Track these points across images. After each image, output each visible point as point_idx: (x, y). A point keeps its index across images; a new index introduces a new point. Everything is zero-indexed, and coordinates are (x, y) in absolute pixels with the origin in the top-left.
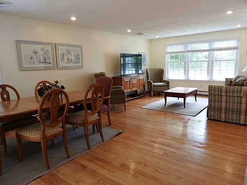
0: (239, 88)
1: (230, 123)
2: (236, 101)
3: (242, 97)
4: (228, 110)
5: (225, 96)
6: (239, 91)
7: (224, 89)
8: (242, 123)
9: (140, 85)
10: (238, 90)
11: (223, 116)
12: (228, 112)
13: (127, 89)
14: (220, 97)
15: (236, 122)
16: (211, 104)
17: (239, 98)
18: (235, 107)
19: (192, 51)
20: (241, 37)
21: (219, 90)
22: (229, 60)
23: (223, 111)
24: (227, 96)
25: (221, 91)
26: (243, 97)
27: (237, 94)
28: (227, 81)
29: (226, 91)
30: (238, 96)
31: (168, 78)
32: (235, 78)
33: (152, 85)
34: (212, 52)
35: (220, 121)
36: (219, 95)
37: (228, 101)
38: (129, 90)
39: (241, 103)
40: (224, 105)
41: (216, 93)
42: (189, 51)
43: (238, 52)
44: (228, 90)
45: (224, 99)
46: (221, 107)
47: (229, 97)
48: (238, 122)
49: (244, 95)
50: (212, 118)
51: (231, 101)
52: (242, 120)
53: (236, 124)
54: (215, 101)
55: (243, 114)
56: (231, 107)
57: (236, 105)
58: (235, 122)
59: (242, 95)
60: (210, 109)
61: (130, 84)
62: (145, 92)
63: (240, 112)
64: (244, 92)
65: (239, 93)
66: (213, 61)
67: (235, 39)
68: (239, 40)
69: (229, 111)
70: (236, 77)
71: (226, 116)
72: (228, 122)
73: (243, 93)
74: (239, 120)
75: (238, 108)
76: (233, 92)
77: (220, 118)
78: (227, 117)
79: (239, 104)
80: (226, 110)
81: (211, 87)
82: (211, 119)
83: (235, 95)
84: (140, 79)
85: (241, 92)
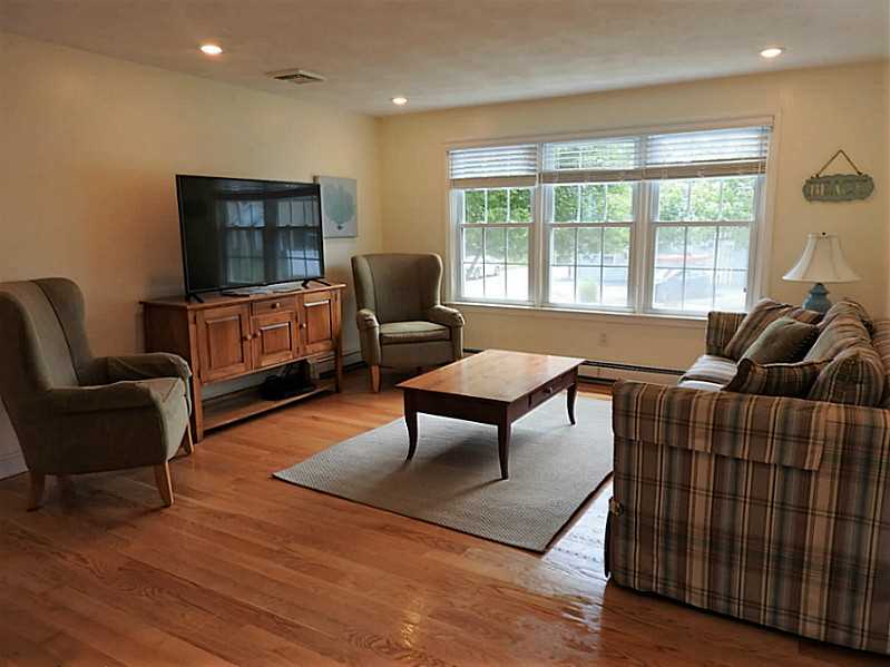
0: (795, 414)
1: (737, 620)
2: (774, 494)
3: (810, 471)
4: (724, 543)
5: (710, 455)
6: (793, 429)
7: (702, 415)
8: (811, 630)
9: (311, 338)
10: (786, 421)
11: (697, 574)
12: (723, 555)
13: (224, 365)
14: (678, 457)
15: (775, 621)
16: (628, 500)
17: (794, 477)
18: (770, 532)
19: (560, 174)
20: (778, 115)
21: (675, 414)
22: (723, 223)
23: (698, 548)
24: (720, 458)
25: (684, 425)
26: (817, 472)
27: (782, 452)
28: (717, 329)
29: (717, 428)
30: (788, 461)
31: (459, 297)
32: (755, 315)
33: (373, 333)
34: (647, 182)
35: (681, 604)
36: (671, 448)
37: (728, 488)
38: (240, 370)
39: (803, 510)
40: (700, 512)
41: (658, 434)
42: (548, 177)
43: (765, 188)
44: (728, 420)
45: (702, 473)
46: (683, 524)
47: (729, 467)
48: (783, 622)
49: (828, 463)
50: (635, 583)
51: (746, 488)
52: (813, 612)
53: (773, 630)
54: (649, 482)
55: (816, 577)
56: (743, 528)
57: (773, 516)
58: (766, 618)
59: (812, 462)
60: (622, 529)
61: (243, 339)
62: (340, 369)
63: (798, 563)
64: (825, 440)
65: (791, 447)
66: (653, 226)
67: (752, 125)
68: (768, 129)
69: (731, 550)
70: (760, 309)
71: (713, 577)
72: (728, 617)
73: (819, 449)
74: (794, 613)
75: (789, 537)
76: (759, 433)
77: (682, 585)
78: (722, 588)
79: (791, 516)
80: (714, 545)
81: (628, 397)
82: (626, 589)
83: (771, 456)
84: (306, 308)
85: (803, 438)
